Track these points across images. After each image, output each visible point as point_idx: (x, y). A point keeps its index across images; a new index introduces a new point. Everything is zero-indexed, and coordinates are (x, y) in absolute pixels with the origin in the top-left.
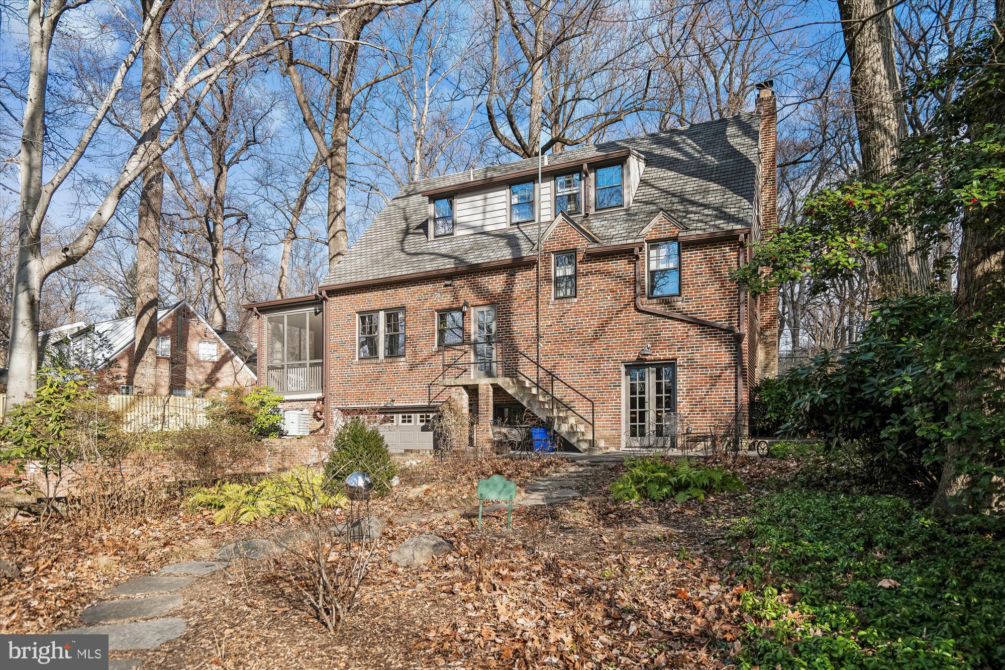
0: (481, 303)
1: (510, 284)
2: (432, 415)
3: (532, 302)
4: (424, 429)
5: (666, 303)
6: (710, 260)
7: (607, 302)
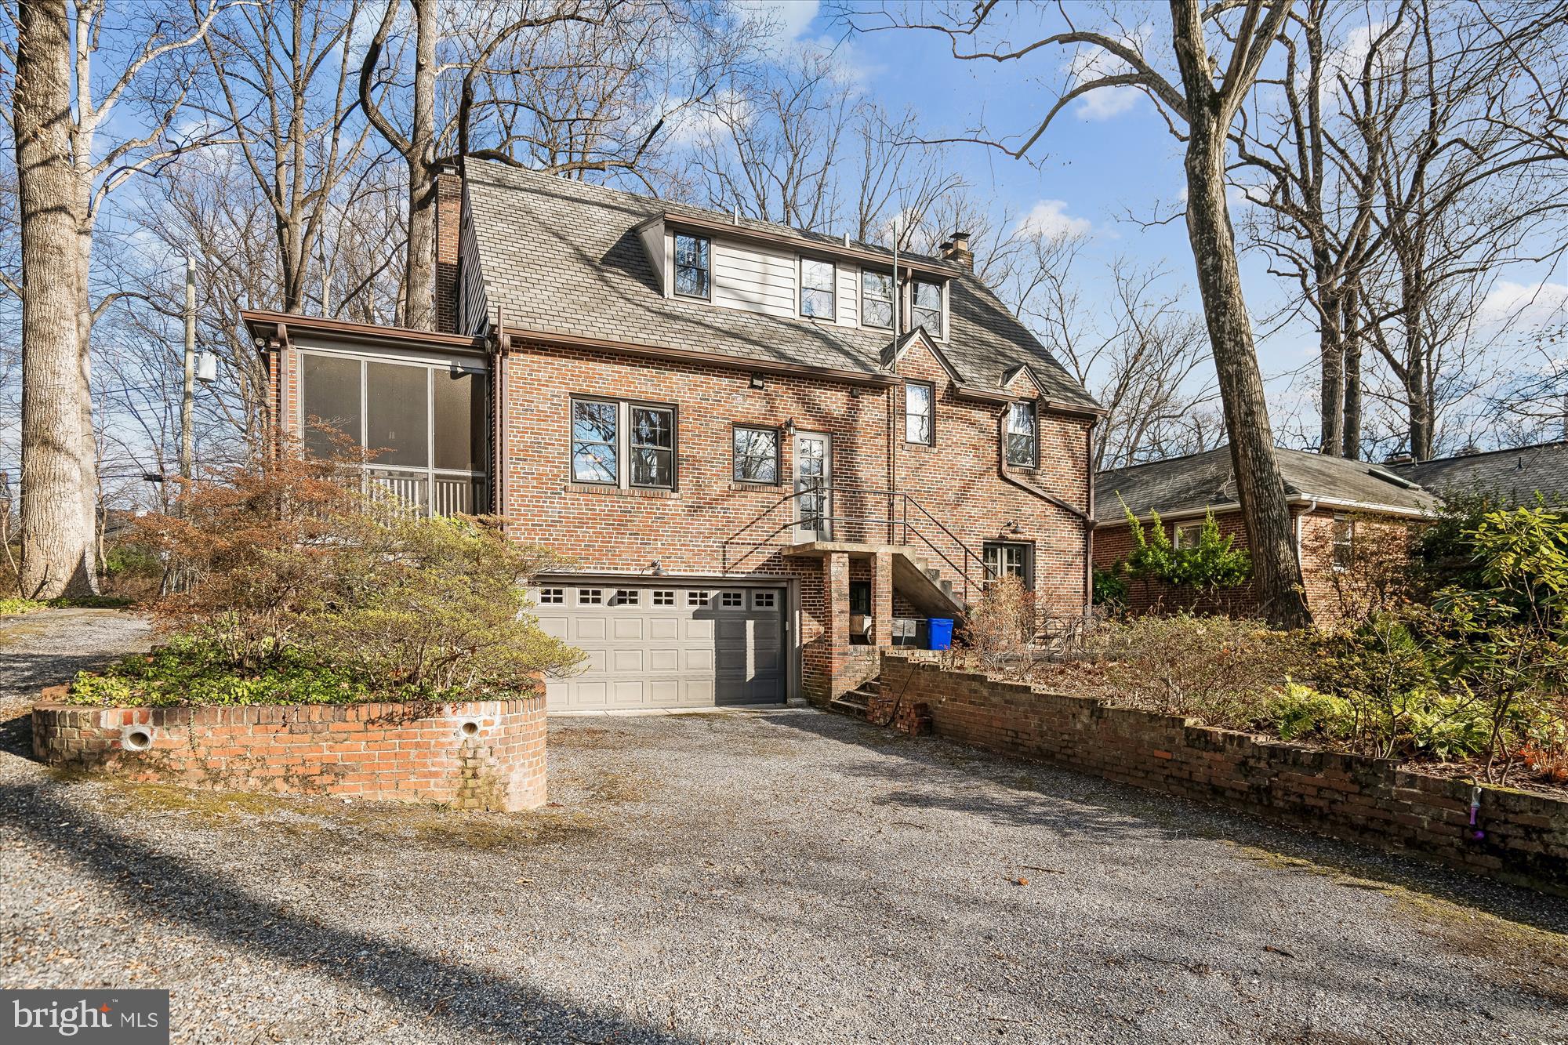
0: (809, 427)
1: (853, 408)
2: (712, 594)
3: (882, 441)
4: (697, 616)
5: (1029, 475)
6: (1065, 434)
7: (967, 461)
